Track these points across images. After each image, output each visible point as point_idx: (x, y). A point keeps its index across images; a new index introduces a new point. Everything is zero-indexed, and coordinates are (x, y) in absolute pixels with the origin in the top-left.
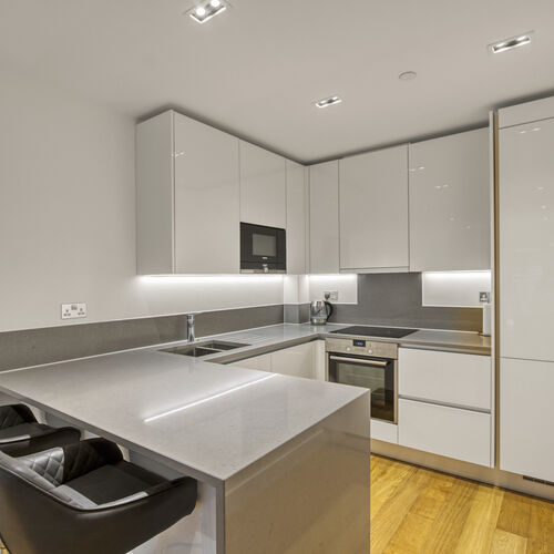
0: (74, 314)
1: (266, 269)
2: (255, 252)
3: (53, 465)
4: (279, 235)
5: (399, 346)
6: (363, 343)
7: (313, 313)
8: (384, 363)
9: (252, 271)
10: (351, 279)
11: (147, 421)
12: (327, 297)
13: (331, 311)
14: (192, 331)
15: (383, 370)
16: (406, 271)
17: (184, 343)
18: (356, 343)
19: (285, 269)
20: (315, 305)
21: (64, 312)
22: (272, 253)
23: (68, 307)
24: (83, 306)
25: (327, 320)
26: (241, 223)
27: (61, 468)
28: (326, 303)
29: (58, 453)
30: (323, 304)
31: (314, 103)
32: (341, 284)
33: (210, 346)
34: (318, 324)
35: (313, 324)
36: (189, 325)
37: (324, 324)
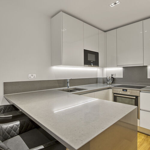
0: (32, 77)
1: (92, 65)
2: (89, 60)
3: (15, 127)
4: (96, 54)
5: (140, 91)
6: (126, 90)
7: (108, 81)
8: (135, 97)
9: (88, 65)
10: (121, 69)
11: (55, 112)
12: (112, 75)
13: (114, 80)
14: (69, 84)
15: (134, 100)
16: (142, 65)
17: (66, 88)
18: (123, 90)
19: (98, 65)
20: (108, 78)
21: (29, 77)
22: (94, 60)
23: (30, 75)
24: (35, 75)
25: (112, 83)
26: (84, 50)
27: (18, 129)
28: (112, 77)
29: (18, 123)
30: (111, 78)
31: (109, 5)
32: (117, 71)
33: (74, 89)
34: (109, 84)
35: (107, 84)
36: (68, 82)
37: (111, 84)
